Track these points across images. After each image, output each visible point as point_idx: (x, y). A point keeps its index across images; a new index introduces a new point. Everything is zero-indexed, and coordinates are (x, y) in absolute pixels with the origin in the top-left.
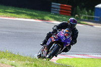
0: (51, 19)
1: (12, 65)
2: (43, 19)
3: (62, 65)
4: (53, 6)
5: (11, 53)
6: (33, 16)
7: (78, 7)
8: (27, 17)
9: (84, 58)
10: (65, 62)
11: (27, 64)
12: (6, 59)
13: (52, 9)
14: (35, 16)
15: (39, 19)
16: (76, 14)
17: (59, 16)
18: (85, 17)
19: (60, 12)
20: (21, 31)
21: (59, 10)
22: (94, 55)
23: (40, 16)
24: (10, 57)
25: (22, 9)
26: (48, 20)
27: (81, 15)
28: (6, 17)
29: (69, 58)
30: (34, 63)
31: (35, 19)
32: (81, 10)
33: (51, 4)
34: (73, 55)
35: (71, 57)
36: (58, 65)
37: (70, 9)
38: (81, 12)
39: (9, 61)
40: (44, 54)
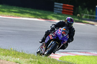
0: (53, 18)
1: (17, 63)
2: (46, 19)
3: (65, 62)
4: (55, 6)
5: (16, 51)
6: (36, 16)
7: (79, 7)
8: (31, 16)
9: (86, 56)
10: (68, 60)
11: (30, 61)
12: (10, 57)
13: (55, 9)
14: (38, 15)
15: (42, 18)
16: (78, 14)
17: (61, 15)
18: (87, 17)
19: (63, 11)
20: (23, 30)
21: (62, 10)
22: (95, 53)
23: (43, 16)
24: (15, 55)
25: (26, 8)
26: (51, 20)
27: (82, 14)
28: (11, 16)
29: (71, 55)
30: (37, 60)
31: (38, 18)
32: (83, 10)
33: (54, 4)
34: (75, 53)
35: (73, 54)
36: (60, 62)
37: (72, 9)
38: (83, 11)
39: (14, 58)
40: (43, 51)
